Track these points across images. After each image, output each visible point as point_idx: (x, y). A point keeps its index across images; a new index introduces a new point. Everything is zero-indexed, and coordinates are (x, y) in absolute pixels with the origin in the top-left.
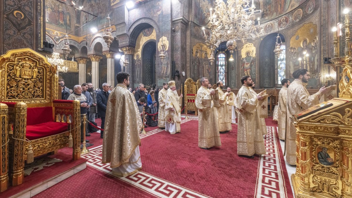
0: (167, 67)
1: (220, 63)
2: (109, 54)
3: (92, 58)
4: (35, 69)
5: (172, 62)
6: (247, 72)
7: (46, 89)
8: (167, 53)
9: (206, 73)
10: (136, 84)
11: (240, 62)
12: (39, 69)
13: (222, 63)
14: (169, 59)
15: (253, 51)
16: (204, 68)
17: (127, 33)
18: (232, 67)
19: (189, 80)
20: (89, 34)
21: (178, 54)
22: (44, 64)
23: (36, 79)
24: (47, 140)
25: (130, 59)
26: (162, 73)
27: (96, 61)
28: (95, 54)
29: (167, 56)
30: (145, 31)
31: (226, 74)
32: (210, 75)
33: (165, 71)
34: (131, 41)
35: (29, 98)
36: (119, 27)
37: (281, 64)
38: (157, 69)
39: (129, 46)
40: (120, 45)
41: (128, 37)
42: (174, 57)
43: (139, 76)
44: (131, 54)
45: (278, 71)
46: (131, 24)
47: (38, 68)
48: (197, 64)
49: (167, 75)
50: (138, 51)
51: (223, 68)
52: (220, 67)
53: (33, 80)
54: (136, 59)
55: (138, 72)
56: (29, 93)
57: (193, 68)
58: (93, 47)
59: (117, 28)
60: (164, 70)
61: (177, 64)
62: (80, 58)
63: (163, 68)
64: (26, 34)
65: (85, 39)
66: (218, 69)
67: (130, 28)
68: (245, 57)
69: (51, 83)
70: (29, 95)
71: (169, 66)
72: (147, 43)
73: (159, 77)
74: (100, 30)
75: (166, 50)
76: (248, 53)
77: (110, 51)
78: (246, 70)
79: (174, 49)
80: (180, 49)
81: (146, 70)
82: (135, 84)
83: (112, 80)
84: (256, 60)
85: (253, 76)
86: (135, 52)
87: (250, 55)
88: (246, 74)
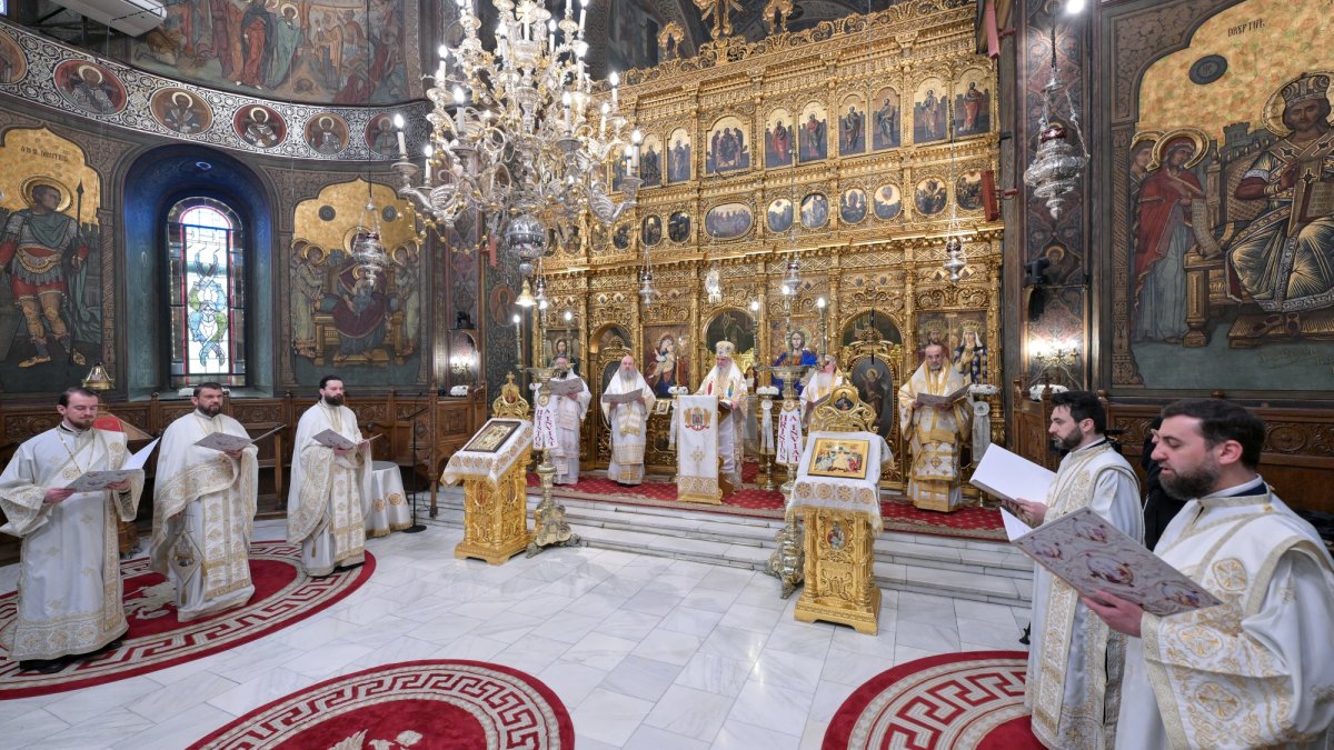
6: (37, 300)
15: (81, 191)
37: (202, 285)
76: (43, 193)
78: (33, 289)
84: (101, 246)
85: (82, 331)
87: (57, 205)
88: (29, 310)
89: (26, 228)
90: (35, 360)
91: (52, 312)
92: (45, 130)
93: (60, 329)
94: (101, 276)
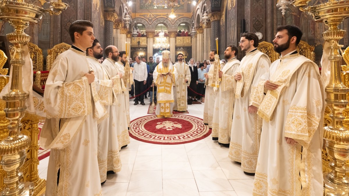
8: (234, 10)
14: (235, 18)
26: (231, 39)
28: (197, 26)
39: (212, 11)
42: (245, 13)
44: (216, 20)
49: (234, 41)
50: (223, 15)
58: (196, 20)
60: (232, 34)
61: (247, 22)
71: (236, 28)
74: (197, 2)
75: (233, 7)
79: (245, 1)
86: (221, 16)
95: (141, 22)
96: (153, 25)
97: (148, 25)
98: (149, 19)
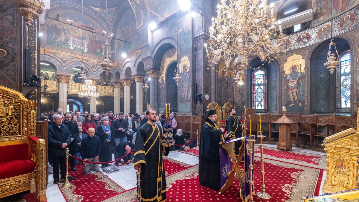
0: (189, 89)
1: (258, 82)
2: (137, 78)
3: (124, 83)
4: (10, 106)
5: (193, 85)
6: (292, 92)
7: (22, 126)
8: (188, 75)
9: (236, 94)
10: (161, 108)
11: (283, 79)
12: (16, 106)
13: (260, 82)
14: (190, 81)
15: (301, 65)
16: (234, 89)
17: (151, 56)
18: (272, 86)
19: (213, 104)
20: (120, 59)
21: (200, 76)
22: (20, 101)
23: (11, 116)
24: (7, 183)
25: (154, 82)
26: (183, 97)
27: (127, 85)
28: (126, 78)
29: (188, 78)
30: (168, 52)
31: (265, 96)
32: (242, 97)
33: (186, 95)
34: (155, 63)
35: (4, 136)
36: (143, 50)
37: (346, 79)
38: (179, 93)
39: (153, 69)
40: (145, 68)
41: (152, 59)
42: (196, 78)
43: (163, 100)
44: (155, 77)
45: (341, 90)
46: (155, 46)
47: (14, 105)
48: (225, 85)
49: (187, 98)
50: (162, 74)
51: (261, 88)
52: (257, 87)
53: (8, 117)
54: (161, 82)
55: (162, 95)
56: (3, 131)
57: (219, 90)
58: (124, 72)
59: (142, 51)
60: (185, 93)
61: (199, 86)
62: (115, 82)
63: (184, 91)
64: (10, 71)
65: (118, 65)
66: (254, 89)
67: (154, 50)
68: (290, 73)
69: (27, 119)
70: (3, 133)
71: (190, 89)
72: (170, 64)
73: (180, 101)
74: (129, 55)
75: (187, 71)
76: (293, 68)
77: (137, 75)
78: (291, 90)
79: (196, 69)
80: (202, 69)
81: (171, 93)
82: (159, 108)
83: (140, 104)
84: (305, 77)
85: (301, 98)
86: (159, 74)
87: (296, 70)
88: (291, 95)
89: (290, 77)
90: (292, 105)
91: (295, 94)
92: (294, 54)
93: (296, 98)
94: (305, 84)
95: (49, 61)
96: (68, 68)
97: (60, 67)
98: (62, 60)
